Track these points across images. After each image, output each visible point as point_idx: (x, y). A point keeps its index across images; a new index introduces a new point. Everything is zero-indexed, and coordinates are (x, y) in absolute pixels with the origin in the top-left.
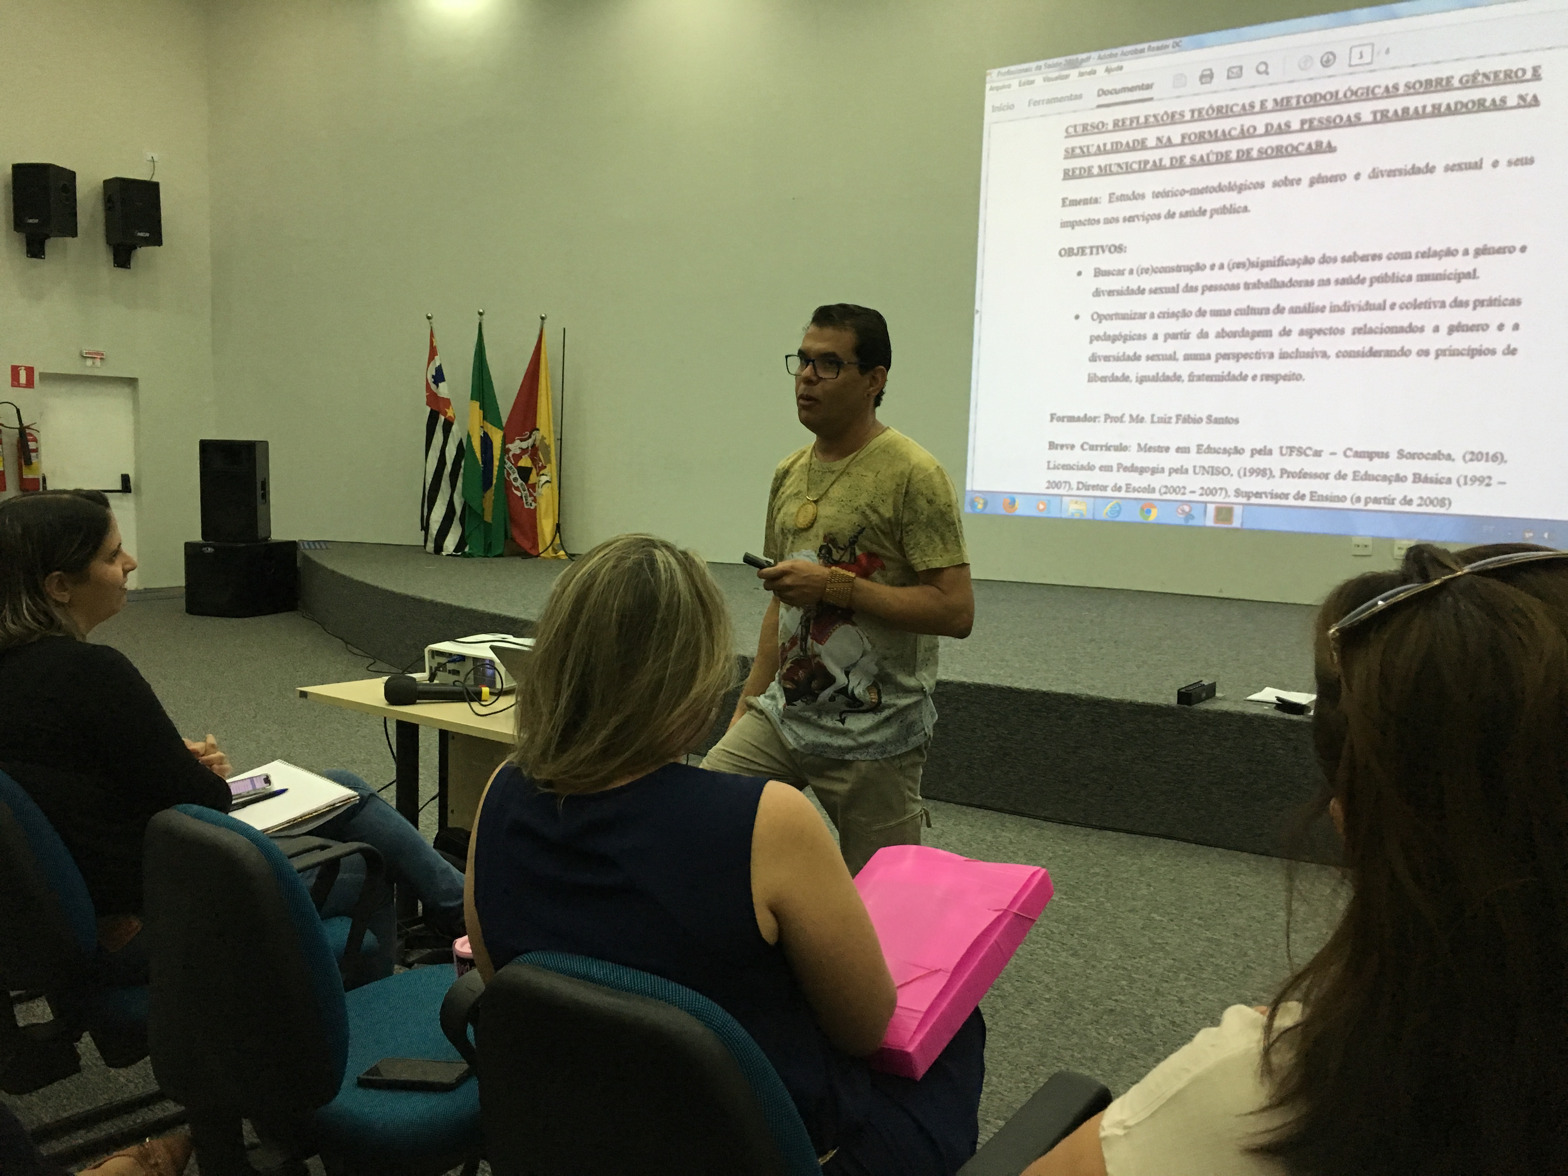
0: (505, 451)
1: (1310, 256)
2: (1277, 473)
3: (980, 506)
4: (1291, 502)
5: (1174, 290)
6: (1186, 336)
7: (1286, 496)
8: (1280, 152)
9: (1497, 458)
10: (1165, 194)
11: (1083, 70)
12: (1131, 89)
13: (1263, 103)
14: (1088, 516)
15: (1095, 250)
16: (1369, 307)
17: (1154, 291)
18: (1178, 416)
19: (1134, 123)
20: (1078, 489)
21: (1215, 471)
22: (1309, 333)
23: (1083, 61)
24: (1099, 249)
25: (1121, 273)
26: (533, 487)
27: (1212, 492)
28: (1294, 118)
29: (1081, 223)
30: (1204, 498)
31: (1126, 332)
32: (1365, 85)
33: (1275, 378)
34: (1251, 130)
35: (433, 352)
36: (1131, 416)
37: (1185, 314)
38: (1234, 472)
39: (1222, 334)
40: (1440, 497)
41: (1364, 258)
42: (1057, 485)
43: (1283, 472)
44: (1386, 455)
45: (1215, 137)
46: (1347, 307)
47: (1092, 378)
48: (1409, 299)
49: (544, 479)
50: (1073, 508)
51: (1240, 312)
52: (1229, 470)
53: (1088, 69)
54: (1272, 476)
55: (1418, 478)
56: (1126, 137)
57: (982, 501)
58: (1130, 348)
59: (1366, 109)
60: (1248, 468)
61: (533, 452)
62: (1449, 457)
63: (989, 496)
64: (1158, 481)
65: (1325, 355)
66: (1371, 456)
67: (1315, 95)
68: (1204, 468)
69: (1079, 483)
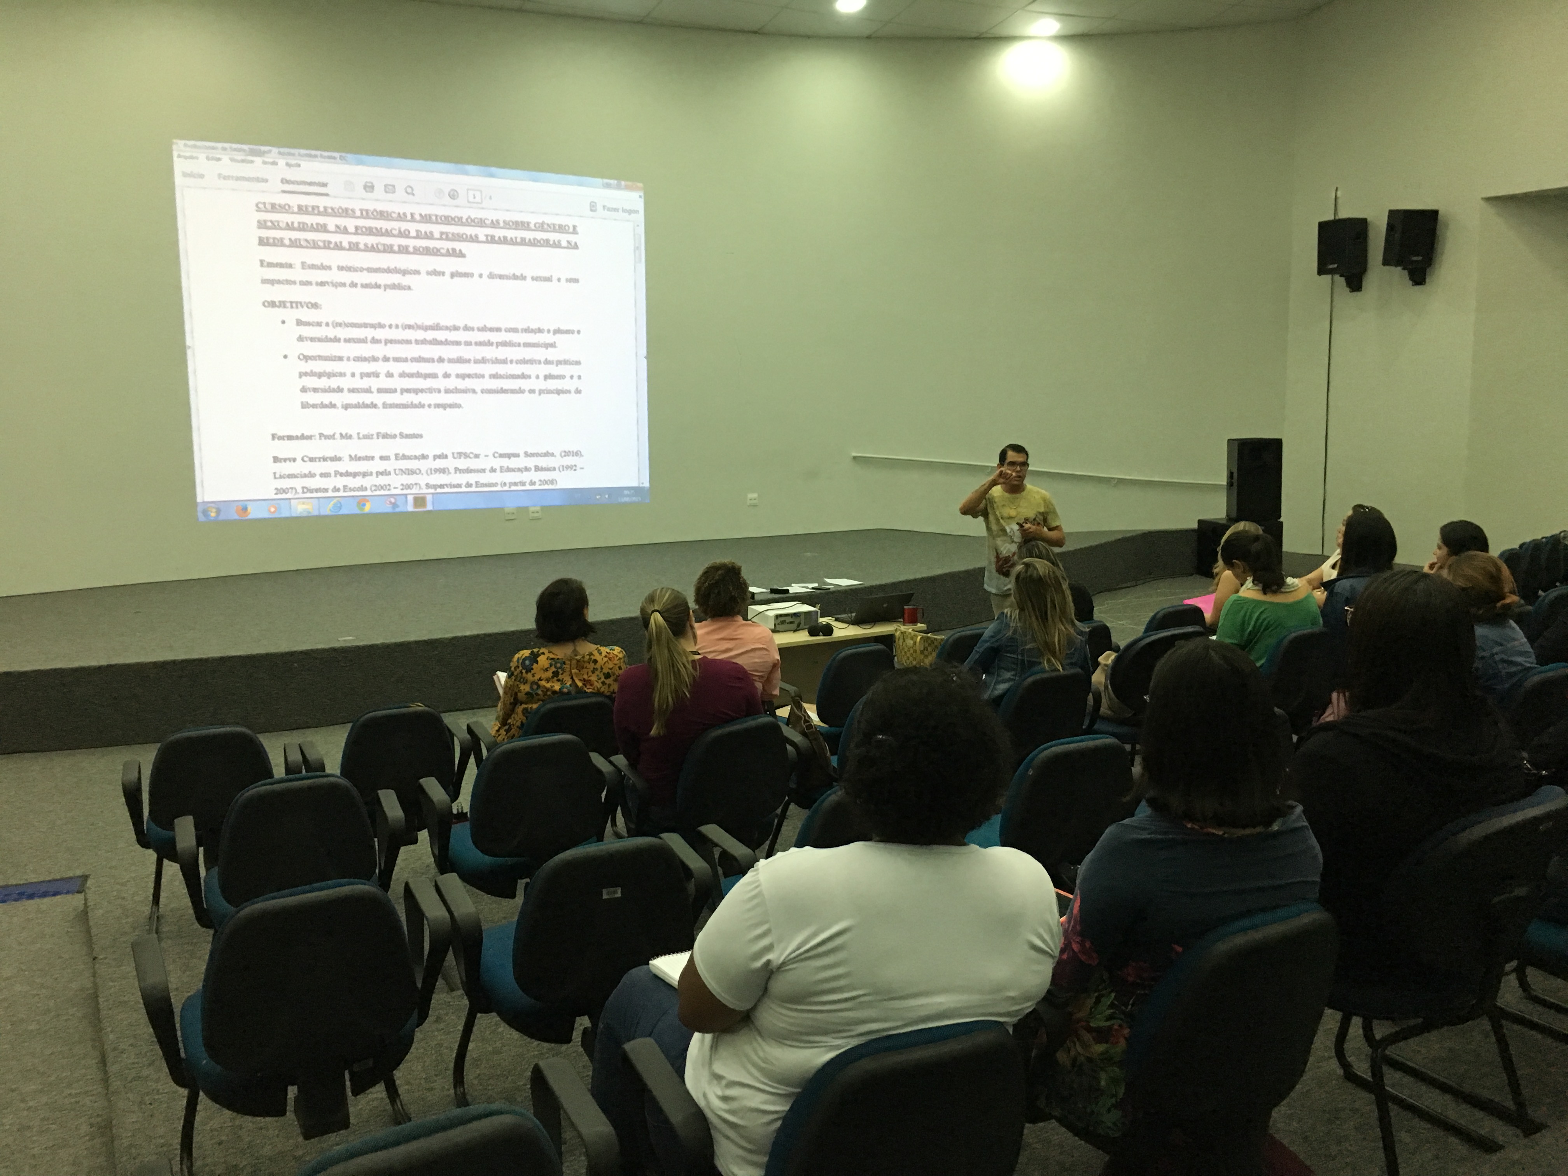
1: (457, 325)
2: (452, 471)
3: (213, 514)
4: (464, 489)
5: (363, 341)
6: (376, 375)
7: (459, 486)
8: (428, 252)
9: (577, 454)
10: (349, 269)
11: (267, 160)
12: (311, 184)
13: (412, 215)
14: (316, 513)
15: (294, 305)
16: (497, 361)
17: (348, 341)
18: (378, 434)
19: (314, 210)
20: (303, 492)
21: (411, 472)
22: (463, 376)
23: (264, 152)
24: (296, 305)
25: (319, 324)
27: (408, 487)
28: (436, 229)
29: (279, 282)
30: (405, 492)
31: (328, 370)
32: (479, 216)
33: (444, 406)
34: (407, 233)
36: (341, 434)
37: (375, 359)
38: (423, 471)
39: (403, 375)
40: (551, 479)
41: (491, 330)
42: (284, 491)
43: (457, 470)
44: (517, 455)
45: (379, 233)
46: (484, 361)
47: (305, 405)
48: (520, 357)
50: (300, 508)
51: (414, 360)
52: (420, 471)
53: (271, 160)
54: (449, 473)
55: (537, 469)
56: (309, 219)
57: (214, 510)
58: (334, 382)
59: (482, 233)
60: (433, 468)
62: (552, 455)
63: (220, 506)
64: (367, 482)
65: (474, 391)
66: (509, 456)
67: (448, 216)
68: (401, 470)
69: (303, 488)
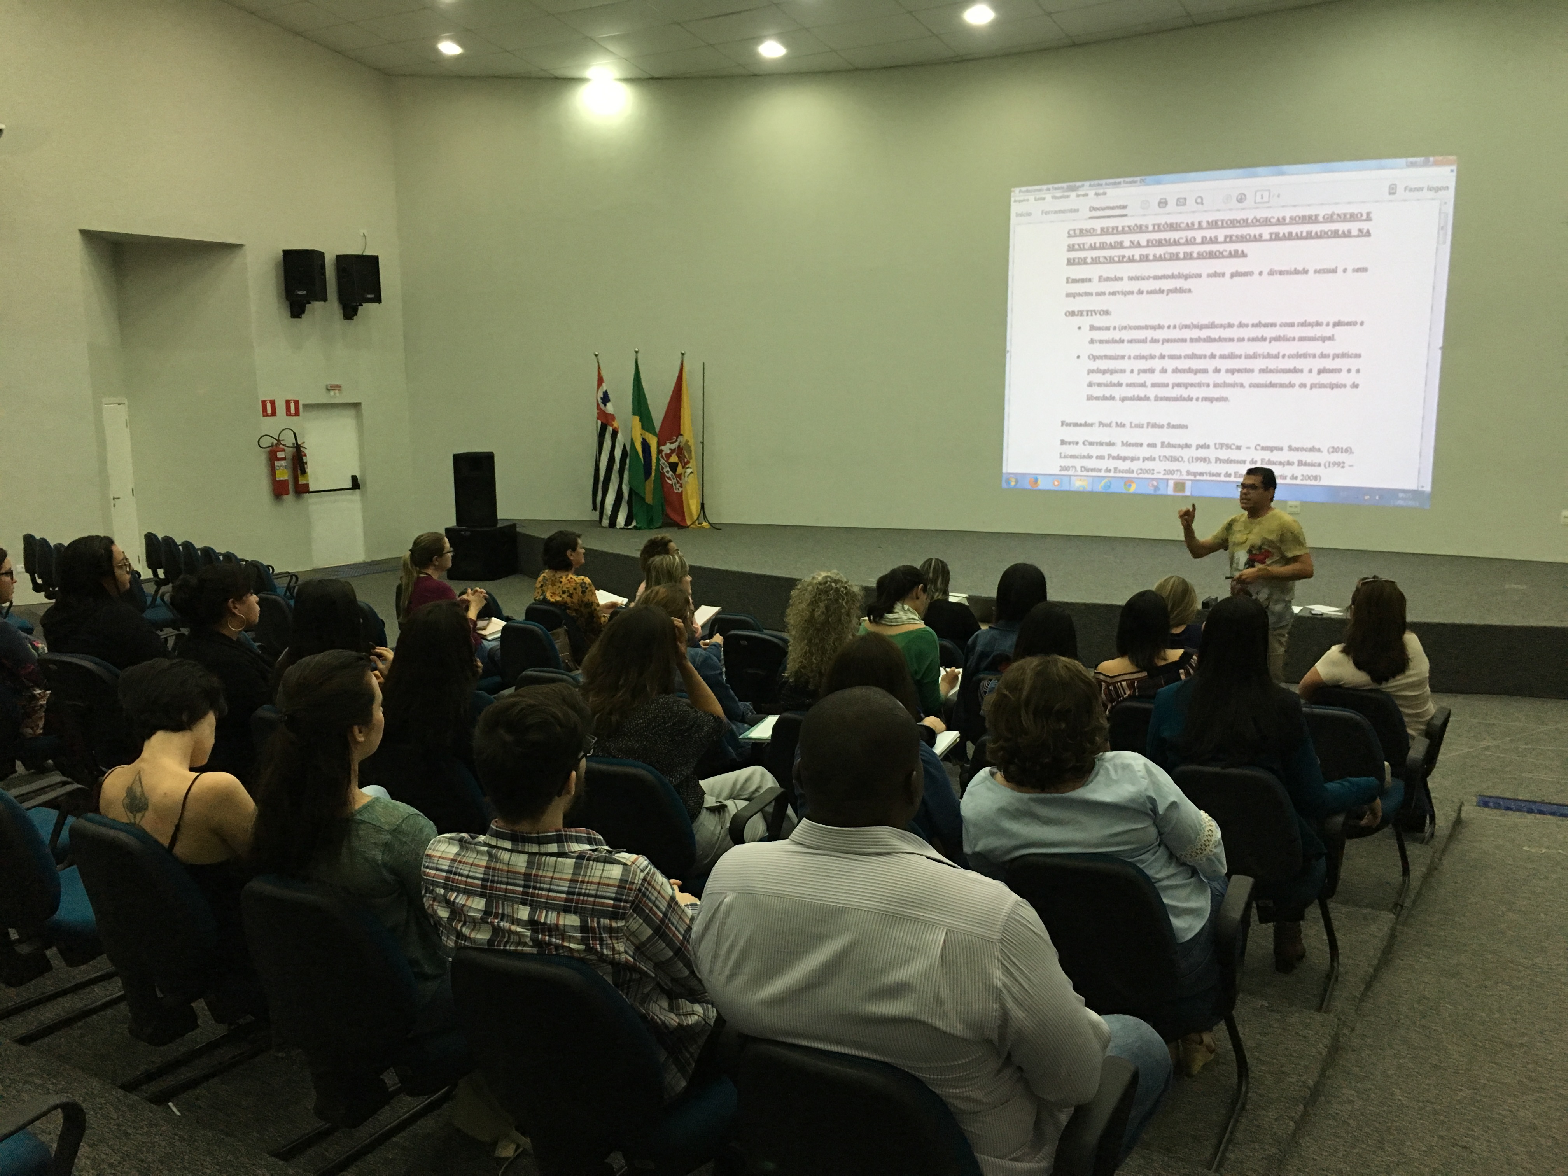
0: (660, 452)
1: (1232, 322)
2: (1213, 460)
3: (1013, 484)
4: (1222, 478)
5: (1144, 341)
6: (1152, 371)
7: (1219, 475)
8: (1212, 255)
9: (1348, 450)
10: (1137, 278)
11: (1079, 193)
12: (1113, 208)
13: (1200, 223)
14: (1089, 489)
15: (1090, 313)
16: (1269, 356)
17: (1131, 341)
18: (1148, 424)
19: (1115, 231)
20: (1082, 471)
21: (1175, 459)
22: (1232, 371)
23: (1080, 187)
24: (1091, 313)
25: (1108, 328)
26: (680, 476)
27: (1172, 472)
28: (1221, 234)
29: (1080, 295)
30: (1166, 477)
31: (1112, 367)
32: (1265, 215)
33: (1211, 400)
34: (1193, 240)
35: (600, 381)
36: (1117, 423)
37: (1152, 357)
38: (1186, 459)
39: (1176, 371)
40: (1314, 475)
41: (1266, 325)
42: (1067, 469)
43: (1218, 460)
44: (1281, 449)
45: (1168, 243)
46: (1255, 356)
47: (1090, 398)
48: (1294, 352)
49: (689, 471)
50: (1078, 484)
51: (1187, 357)
52: (1182, 458)
53: (1083, 193)
54: (1210, 462)
55: (1301, 463)
56: (1109, 239)
57: (1013, 480)
58: (1115, 378)
59: (1266, 231)
60: (1195, 457)
61: (679, 451)
62: (1319, 450)
63: (1018, 477)
64: (1135, 466)
65: (1242, 385)
66: (1272, 449)
67: (1234, 220)
68: (1165, 457)
69: (1082, 467)
